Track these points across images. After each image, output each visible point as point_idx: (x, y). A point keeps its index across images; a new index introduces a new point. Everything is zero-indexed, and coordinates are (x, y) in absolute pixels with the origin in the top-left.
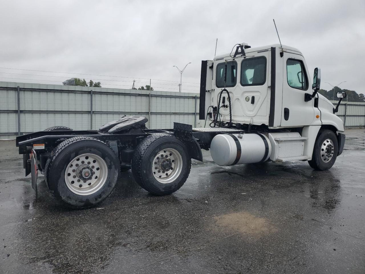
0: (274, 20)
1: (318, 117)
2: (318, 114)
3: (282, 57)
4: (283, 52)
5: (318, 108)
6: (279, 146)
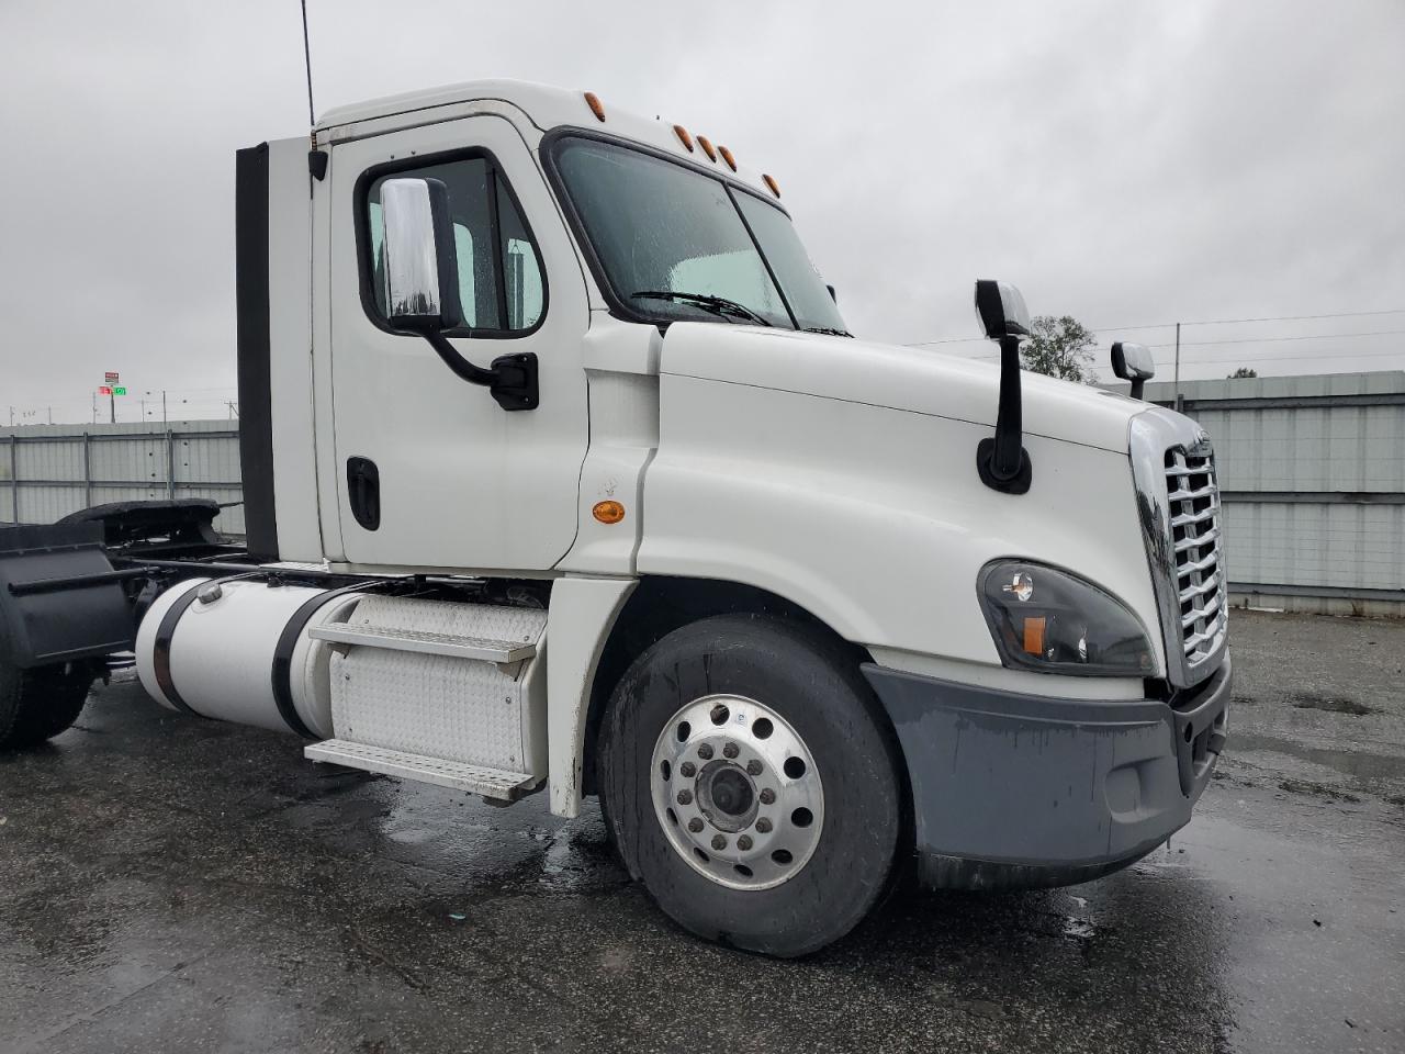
1: (610, 514)
2: (610, 493)
3: (321, 177)
4: (327, 149)
5: (654, 452)
6: (345, 671)
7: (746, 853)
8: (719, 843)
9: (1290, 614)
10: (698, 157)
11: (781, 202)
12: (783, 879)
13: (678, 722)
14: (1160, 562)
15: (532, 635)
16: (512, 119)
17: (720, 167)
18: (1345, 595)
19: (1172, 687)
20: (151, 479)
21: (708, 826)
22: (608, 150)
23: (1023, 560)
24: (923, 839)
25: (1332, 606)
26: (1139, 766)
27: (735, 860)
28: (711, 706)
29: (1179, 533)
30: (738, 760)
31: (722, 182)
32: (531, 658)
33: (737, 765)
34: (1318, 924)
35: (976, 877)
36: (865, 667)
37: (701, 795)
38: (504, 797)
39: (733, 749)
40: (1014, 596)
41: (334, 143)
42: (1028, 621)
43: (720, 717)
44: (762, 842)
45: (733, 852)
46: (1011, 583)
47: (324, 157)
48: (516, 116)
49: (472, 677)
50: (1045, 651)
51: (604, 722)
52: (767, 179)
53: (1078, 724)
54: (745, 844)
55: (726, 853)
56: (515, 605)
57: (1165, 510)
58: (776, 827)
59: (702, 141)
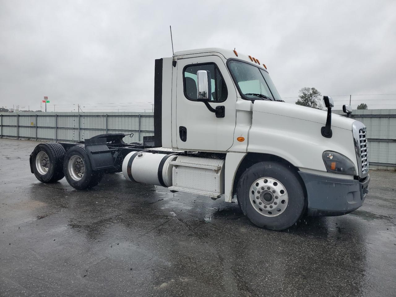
0: (170, 26)
1: (241, 140)
2: (242, 135)
3: (175, 66)
4: (176, 60)
5: (250, 127)
6: (176, 171)
7: (271, 209)
8: (265, 207)
9: (378, 170)
10: (254, 63)
11: (267, 70)
12: (278, 214)
13: (256, 183)
14: (358, 154)
15: (220, 165)
16: (221, 57)
17: (257, 64)
18: (393, 166)
19: (359, 177)
20: (74, 127)
21: (263, 203)
22: (239, 63)
23: (331, 151)
24: (309, 206)
25: (389, 168)
26: (353, 193)
27: (269, 210)
28: (263, 179)
29: (361, 147)
30: (270, 190)
31: (258, 68)
32: (220, 169)
33: (270, 191)
34: (388, 229)
35: (320, 214)
36: (299, 171)
37: (261, 197)
38: (216, 197)
39: (269, 188)
40: (329, 158)
41: (178, 59)
42: (332, 163)
43: (266, 182)
44: (275, 207)
45: (268, 208)
46: (329, 155)
47: (176, 62)
48: (221, 56)
49: (208, 173)
50: (335, 169)
51: (238, 183)
52: (264, 65)
53: (342, 183)
54: (271, 207)
55: (266, 209)
56: (213, 158)
57: (359, 142)
58: (278, 204)
59: (253, 58)
